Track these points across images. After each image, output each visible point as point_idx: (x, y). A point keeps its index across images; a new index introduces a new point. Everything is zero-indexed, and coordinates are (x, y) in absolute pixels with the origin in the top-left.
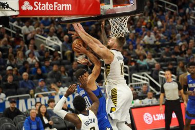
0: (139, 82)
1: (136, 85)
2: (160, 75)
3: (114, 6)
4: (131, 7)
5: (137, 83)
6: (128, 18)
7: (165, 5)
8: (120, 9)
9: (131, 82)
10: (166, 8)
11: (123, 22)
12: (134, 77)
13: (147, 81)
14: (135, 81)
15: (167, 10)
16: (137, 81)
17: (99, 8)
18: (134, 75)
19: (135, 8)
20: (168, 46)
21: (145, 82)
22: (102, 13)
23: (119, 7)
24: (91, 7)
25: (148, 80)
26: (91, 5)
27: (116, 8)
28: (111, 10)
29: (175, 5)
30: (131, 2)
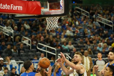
3: (50, 10)
4: (61, 11)
6: (58, 18)
8: (53, 12)
11: (55, 20)
15: (83, 15)
17: (40, 10)
18: (59, 54)
19: (63, 12)
20: (82, 38)
22: (42, 14)
23: (53, 11)
25: (68, 58)
26: (35, 8)
27: (51, 11)
28: (48, 12)
29: (88, 12)
30: (61, 8)
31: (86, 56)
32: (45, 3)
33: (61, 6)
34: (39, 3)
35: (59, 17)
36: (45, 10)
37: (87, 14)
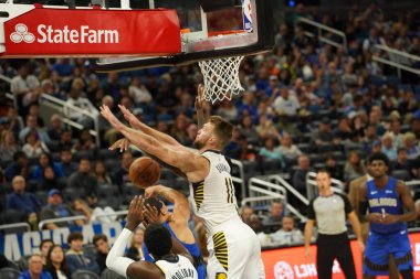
0: (265, 195)
1: (257, 203)
2: (309, 182)
3: (210, 35)
4: (246, 37)
5: (259, 198)
6: (240, 59)
7: (320, 32)
8: (222, 41)
9: (248, 196)
10: (322, 39)
11: (228, 68)
12: (254, 184)
13: (281, 193)
14: (257, 194)
15: (324, 44)
16: (261, 194)
17: (178, 39)
18: (254, 180)
19: (255, 39)
20: (326, 119)
21: (277, 195)
22: (184, 50)
23: (220, 36)
25: (284, 191)
26: (161, 32)
27: (214, 38)
28: (204, 43)
29: (341, 34)
30: (247, 26)
32: (191, 13)
34: (173, 16)
35: (243, 58)
36: (194, 37)
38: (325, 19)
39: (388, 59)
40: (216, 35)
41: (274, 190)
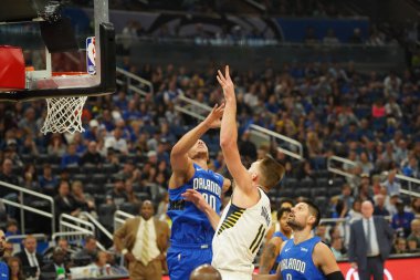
0: (75, 230)
2: (117, 219)
3: (54, 75)
5: (68, 233)
7: (129, 81)
8: (66, 81)
9: (57, 230)
10: (131, 87)
12: (65, 219)
13: (90, 229)
14: (66, 229)
15: (133, 93)
16: (71, 229)
17: (23, 76)
19: (98, 81)
21: (86, 231)
22: (28, 87)
23: (64, 76)
24: (7, 73)
25: (93, 227)
26: (6, 68)
27: (57, 78)
28: (48, 81)
29: (148, 83)
30: (91, 68)
31: (146, 219)
33: (91, 64)
34: (19, 55)
35: (86, 98)
36: (39, 76)
37: (146, 89)
38: (133, 69)
39: (189, 110)
40: (60, 75)
41: (83, 226)
